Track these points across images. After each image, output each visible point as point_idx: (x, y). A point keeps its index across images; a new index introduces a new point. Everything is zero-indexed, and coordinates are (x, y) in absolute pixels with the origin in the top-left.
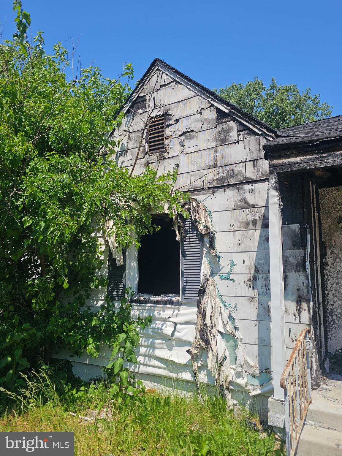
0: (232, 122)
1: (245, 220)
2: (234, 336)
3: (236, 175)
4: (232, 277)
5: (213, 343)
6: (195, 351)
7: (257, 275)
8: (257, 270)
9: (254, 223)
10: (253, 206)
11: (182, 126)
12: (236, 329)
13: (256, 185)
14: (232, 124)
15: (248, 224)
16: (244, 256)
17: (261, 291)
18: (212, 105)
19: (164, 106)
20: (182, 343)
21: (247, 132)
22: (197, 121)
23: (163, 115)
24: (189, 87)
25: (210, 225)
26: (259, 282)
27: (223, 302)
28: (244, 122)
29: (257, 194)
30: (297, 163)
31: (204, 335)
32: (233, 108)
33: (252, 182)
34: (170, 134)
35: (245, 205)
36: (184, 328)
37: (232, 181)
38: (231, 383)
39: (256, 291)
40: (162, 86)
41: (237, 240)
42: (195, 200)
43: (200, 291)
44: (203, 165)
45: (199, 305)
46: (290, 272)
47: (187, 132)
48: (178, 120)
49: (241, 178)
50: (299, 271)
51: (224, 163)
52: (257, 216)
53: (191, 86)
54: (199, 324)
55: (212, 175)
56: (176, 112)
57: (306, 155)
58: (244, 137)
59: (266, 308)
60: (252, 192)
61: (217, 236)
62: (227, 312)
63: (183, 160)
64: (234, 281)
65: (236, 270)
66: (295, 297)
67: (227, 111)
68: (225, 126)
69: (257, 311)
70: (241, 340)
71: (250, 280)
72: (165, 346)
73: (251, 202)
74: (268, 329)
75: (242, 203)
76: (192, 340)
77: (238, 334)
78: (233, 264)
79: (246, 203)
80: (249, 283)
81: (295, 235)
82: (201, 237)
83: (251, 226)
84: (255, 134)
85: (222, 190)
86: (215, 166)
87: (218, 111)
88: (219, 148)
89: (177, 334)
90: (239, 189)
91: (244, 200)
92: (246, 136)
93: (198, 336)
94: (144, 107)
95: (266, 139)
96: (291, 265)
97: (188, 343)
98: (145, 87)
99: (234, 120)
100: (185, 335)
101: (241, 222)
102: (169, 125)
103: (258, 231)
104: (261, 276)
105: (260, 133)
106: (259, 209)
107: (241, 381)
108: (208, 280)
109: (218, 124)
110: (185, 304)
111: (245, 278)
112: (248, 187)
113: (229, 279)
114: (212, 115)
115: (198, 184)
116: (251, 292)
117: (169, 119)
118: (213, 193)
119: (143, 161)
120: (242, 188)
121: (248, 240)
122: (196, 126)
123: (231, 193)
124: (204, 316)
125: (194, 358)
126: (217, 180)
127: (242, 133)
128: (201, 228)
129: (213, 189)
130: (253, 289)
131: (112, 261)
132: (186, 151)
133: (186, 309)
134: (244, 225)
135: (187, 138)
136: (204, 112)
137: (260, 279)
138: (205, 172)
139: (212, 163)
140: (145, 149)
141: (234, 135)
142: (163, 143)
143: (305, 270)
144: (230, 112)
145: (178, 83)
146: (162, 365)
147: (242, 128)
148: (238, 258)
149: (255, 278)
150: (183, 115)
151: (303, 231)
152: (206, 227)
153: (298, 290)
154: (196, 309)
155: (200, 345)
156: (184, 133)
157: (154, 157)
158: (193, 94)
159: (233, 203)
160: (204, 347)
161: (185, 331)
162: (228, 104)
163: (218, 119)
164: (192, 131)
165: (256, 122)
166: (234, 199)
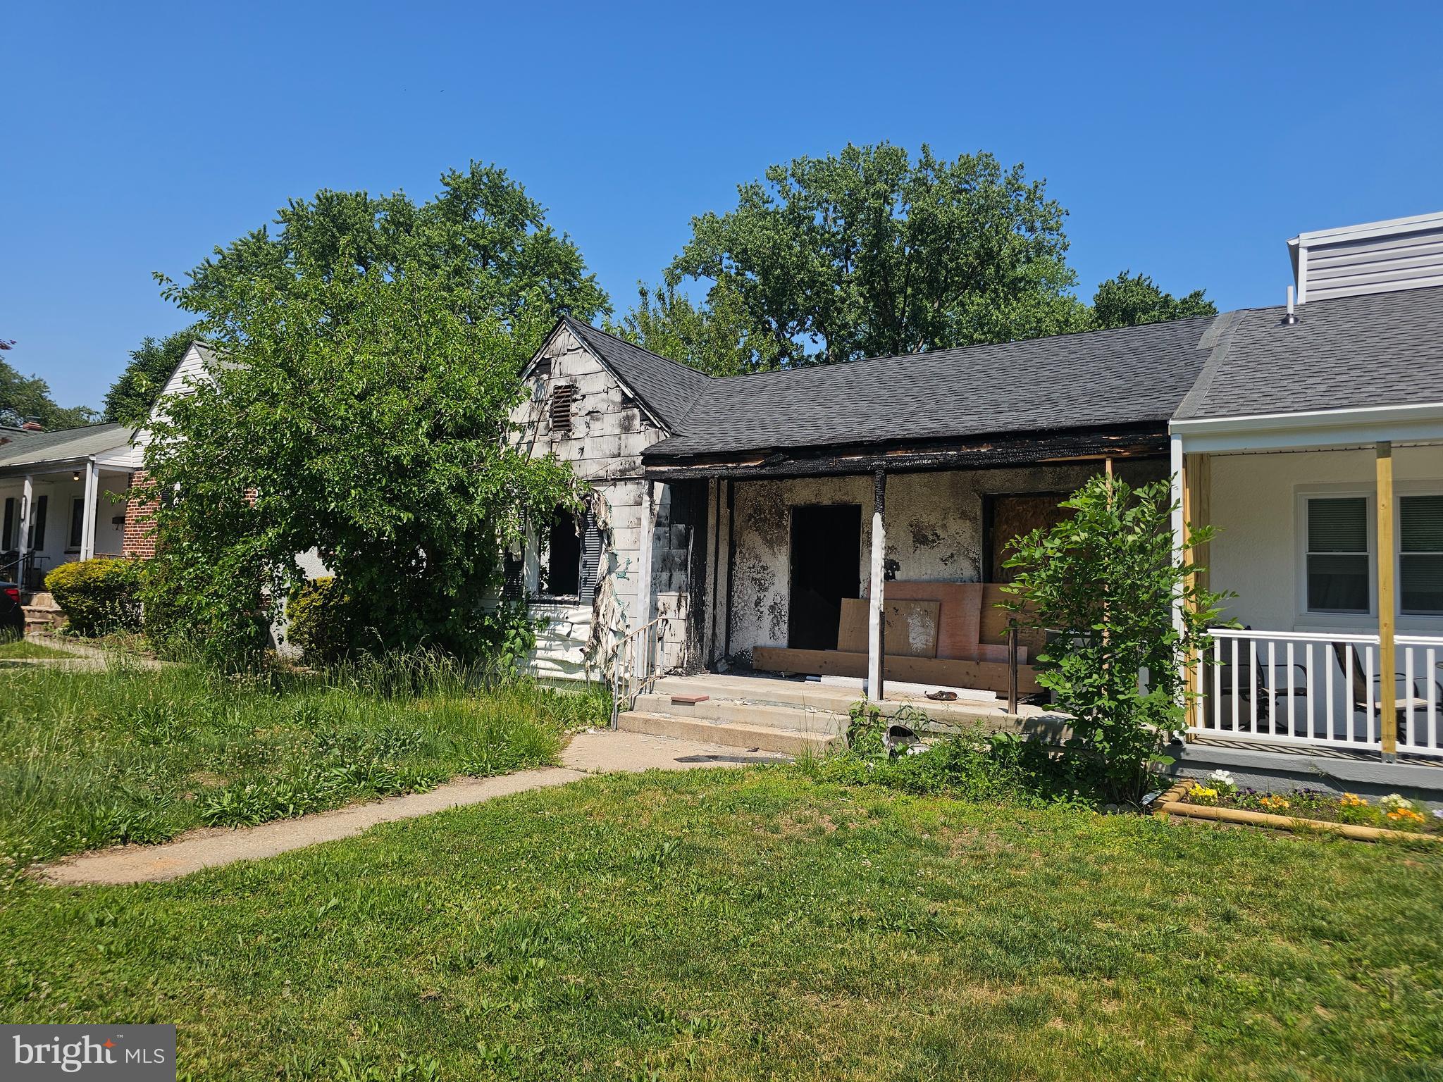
0: (635, 409)
2: (624, 633)
4: (627, 575)
5: (604, 641)
6: (587, 650)
11: (589, 404)
12: (627, 626)
14: (636, 411)
18: (618, 386)
19: (571, 375)
20: (577, 643)
21: (648, 422)
22: (603, 400)
23: (566, 387)
24: (596, 359)
25: (608, 521)
27: (617, 600)
28: (645, 411)
30: (665, 472)
31: (596, 633)
32: (637, 394)
34: (577, 411)
36: (579, 628)
40: (569, 350)
42: (597, 491)
43: (596, 589)
44: (608, 453)
45: (594, 603)
46: (675, 571)
47: (593, 412)
48: (584, 396)
50: (682, 570)
51: (627, 453)
53: (598, 358)
54: (593, 623)
55: (615, 465)
56: (584, 387)
61: (614, 532)
62: (620, 610)
63: (587, 444)
64: (628, 579)
65: (631, 568)
66: (677, 594)
67: (631, 396)
68: (630, 413)
72: (562, 647)
76: (586, 639)
77: (628, 631)
78: (628, 563)
81: (681, 535)
82: (601, 533)
84: (656, 427)
85: (623, 483)
86: (619, 455)
87: (623, 393)
88: (623, 436)
89: (573, 635)
90: (638, 484)
92: (646, 427)
93: (591, 635)
94: (550, 374)
95: (665, 434)
96: (677, 563)
97: (583, 643)
98: (551, 347)
99: (637, 407)
100: (580, 634)
102: (575, 400)
105: (660, 426)
108: (604, 578)
109: (624, 408)
110: (583, 604)
113: (624, 578)
114: (618, 398)
115: (602, 473)
117: (576, 393)
118: (615, 485)
119: (546, 438)
122: (602, 407)
123: (630, 487)
124: (598, 615)
125: (589, 656)
126: (620, 471)
127: (644, 423)
128: (600, 523)
129: (615, 481)
131: (508, 555)
132: (591, 433)
133: (582, 609)
135: (592, 418)
136: (611, 392)
138: (610, 460)
139: (616, 452)
140: (548, 425)
141: (637, 422)
142: (568, 421)
143: (686, 569)
144: (634, 397)
145: (585, 350)
146: (560, 668)
147: (644, 418)
148: (633, 556)
150: (590, 391)
151: (688, 530)
152: (604, 522)
153: (680, 587)
154: (592, 608)
155: (592, 643)
156: (590, 413)
157: (558, 435)
158: (600, 368)
159: (631, 498)
160: (595, 644)
161: (581, 631)
162: (633, 389)
163: (623, 402)
164: (598, 412)
165: (656, 414)
166: (633, 494)
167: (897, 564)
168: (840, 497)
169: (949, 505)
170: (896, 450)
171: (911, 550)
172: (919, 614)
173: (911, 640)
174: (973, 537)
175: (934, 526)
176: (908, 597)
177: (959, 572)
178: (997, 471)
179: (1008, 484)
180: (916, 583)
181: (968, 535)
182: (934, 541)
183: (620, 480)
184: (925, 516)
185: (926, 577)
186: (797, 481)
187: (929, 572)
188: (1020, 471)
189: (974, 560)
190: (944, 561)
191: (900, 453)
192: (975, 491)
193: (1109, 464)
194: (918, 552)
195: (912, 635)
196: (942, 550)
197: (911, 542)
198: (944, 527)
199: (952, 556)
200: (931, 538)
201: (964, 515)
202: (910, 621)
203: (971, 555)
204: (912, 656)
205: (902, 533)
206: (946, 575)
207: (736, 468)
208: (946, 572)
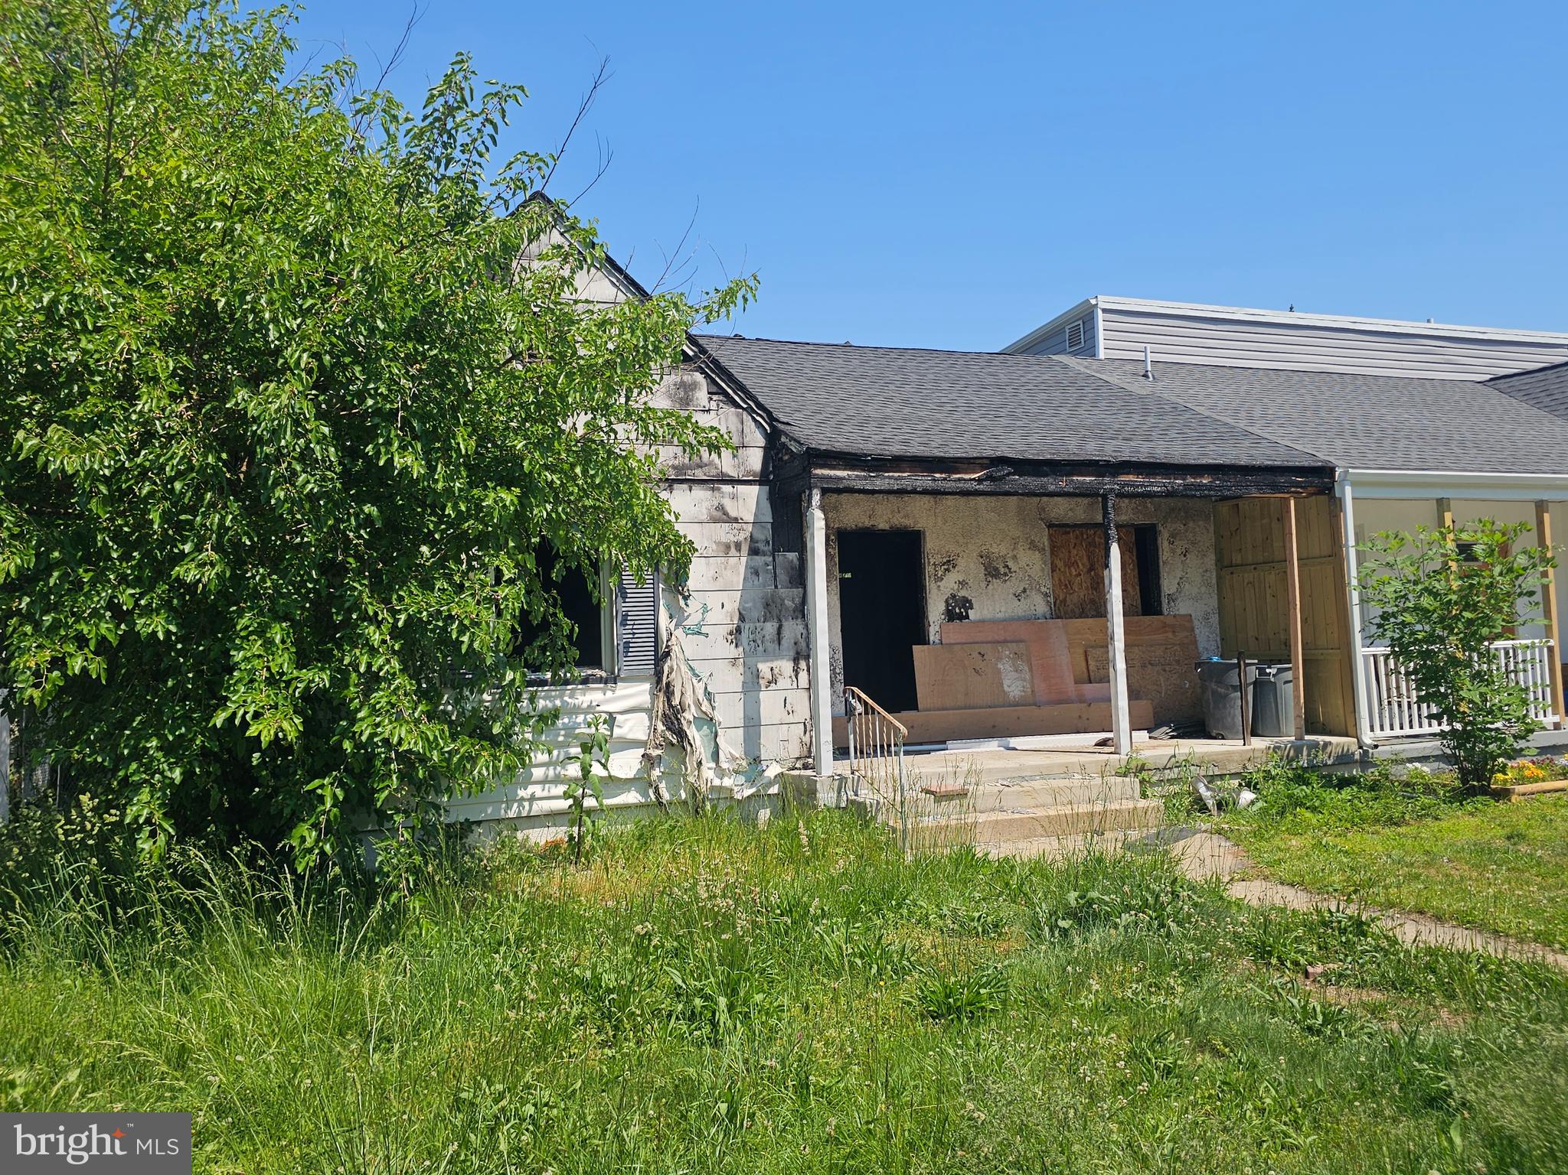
0: (698, 374)
1: (724, 540)
2: (711, 719)
3: (706, 465)
4: (704, 630)
5: (691, 734)
6: (654, 753)
7: (742, 625)
8: (742, 618)
9: (738, 546)
10: (736, 520)
12: (714, 707)
13: (741, 488)
14: (699, 377)
15: (728, 547)
16: (723, 597)
17: (747, 648)
20: (630, 744)
21: (721, 398)
24: (614, 280)
26: (744, 635)
27: (692, 669)
28: (717, 379)
29: (741, 501)
31: (672, 723)
32: (703, 351)
33: (733, 481)
35: (722, 516)
36: (626, 720)
37: (700, 474)
38: (713, 788)
39: (741, 649)
41: (712, 572)
45: (659, 674)
46: (786, 620)
49: (714, 472)
50: (797, 618)
52: (741, 537)
53: (618, 280)
54: (660, 708)
57: (854, 470)
58: (718, 405)
59: (755, 673)
60: (734, 497)
62: (701, 685)
64: (707, 635)
65: (711, 618)
66: (792, 653)
67: (691, 353)
68: (687, 377)
69: (742, 678)
70: (720, 723)
71: (731, 634)
73: (733, 514)
74: (758, 702)
75: (719, 514)
76: (642, 736)
77: (718, 716)
78: (705, 609)
79: (726, 514)
80: (730, 637)
81: (792, 568)
83: (733, 552)
84: (738, 406)
85: (685, 486)
89: (616, 732)
90: (713, 489)
91: (721, 508)
92: (721, 405)
93: (661, 727)
95: (753, 418)
96: (787, 609)
97: (640, 743)
99: (703, 372)
100: (630, 730)
101: (718, 543)
103: (744, 560)
104: (747, 627)
105: (745, 406)
106: (744, 526)
107: (727, 782)
108: (671, 636)
109: (674, 369)
110: (624, 680)
111: (724, 630)
112: (727, 488)
113: (700, 633)
116: (733, 652)
118: (670, 489)
120: (719, 489)
121: (729, 572)
123: (700, 493)
124: (669, 692)
125: (656, 763)
126: (674, 467)
127: (715, 397)
129: (669, 483)
130: (737, 646)
133: (625, 688)
134: (722, 548)
137: (746, 631)
141: (702, 396)
143: (803, 617)
144: (696, 355)
147: (716, 390)
148: (713, 600)
149: (739, 630)
151: (801, 561)
153: (795, 644)
154: (647, 686)
155: (665, 739)
158: (623, 298)
159: (705, 511)
160: (675, 741)
161: (634, 724)
165: (740, 387)
166: (706, 504)
167: (970, 602)
168: (899, 521)
169: (1018, 533)
170: (1128, 474)
171: (983, 585)
172: (1009, 657)
173: (1006, 688)
174: (1043, 570)
175: (1004, 557)
176: (990, 639)
177: (1033, 608)
178: (1060, 499)
179: (1070, 514)
180: (994, 622)
181: (1037, 567)
182: (1005, 574)
183: (682, 481)
184: (995, 545)
185: (1001, 616)
186: (844, 497)
187: (1003, 610)
188: (1079, 500)
189: (1046, 595)
190: (1017, 596)
191: (1131, 478)
192: (1042, 520)
193: (1292, 502)
194: (990, 586)
195: (1006, 683)
196: (1015, 585)
197: (982, 576)
198: (1015, 557)
199: (1024, 591)
200: (1002, 571)
201: (1033, 546)
202: (1000, 666)
203: (1043, 589)
204: (1010, 705)
205: (972, 565)
206: (1021, 613)
207: (945, 479)
208: (1020, 608)
